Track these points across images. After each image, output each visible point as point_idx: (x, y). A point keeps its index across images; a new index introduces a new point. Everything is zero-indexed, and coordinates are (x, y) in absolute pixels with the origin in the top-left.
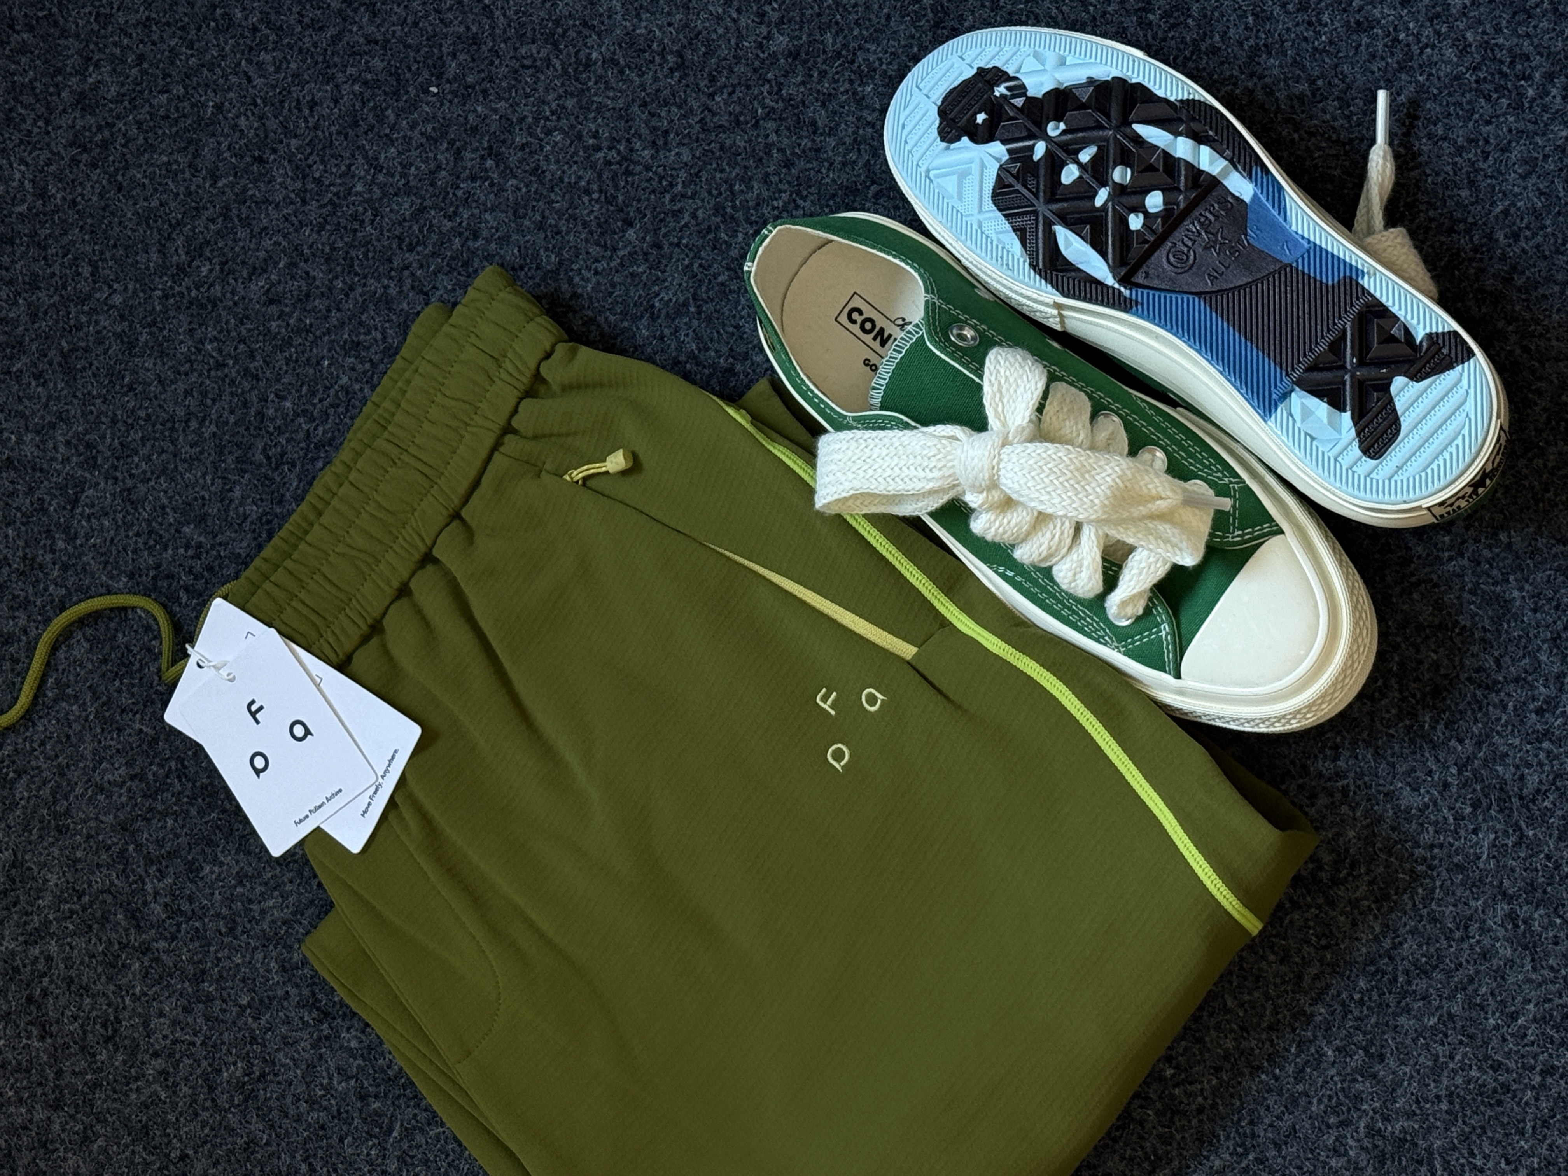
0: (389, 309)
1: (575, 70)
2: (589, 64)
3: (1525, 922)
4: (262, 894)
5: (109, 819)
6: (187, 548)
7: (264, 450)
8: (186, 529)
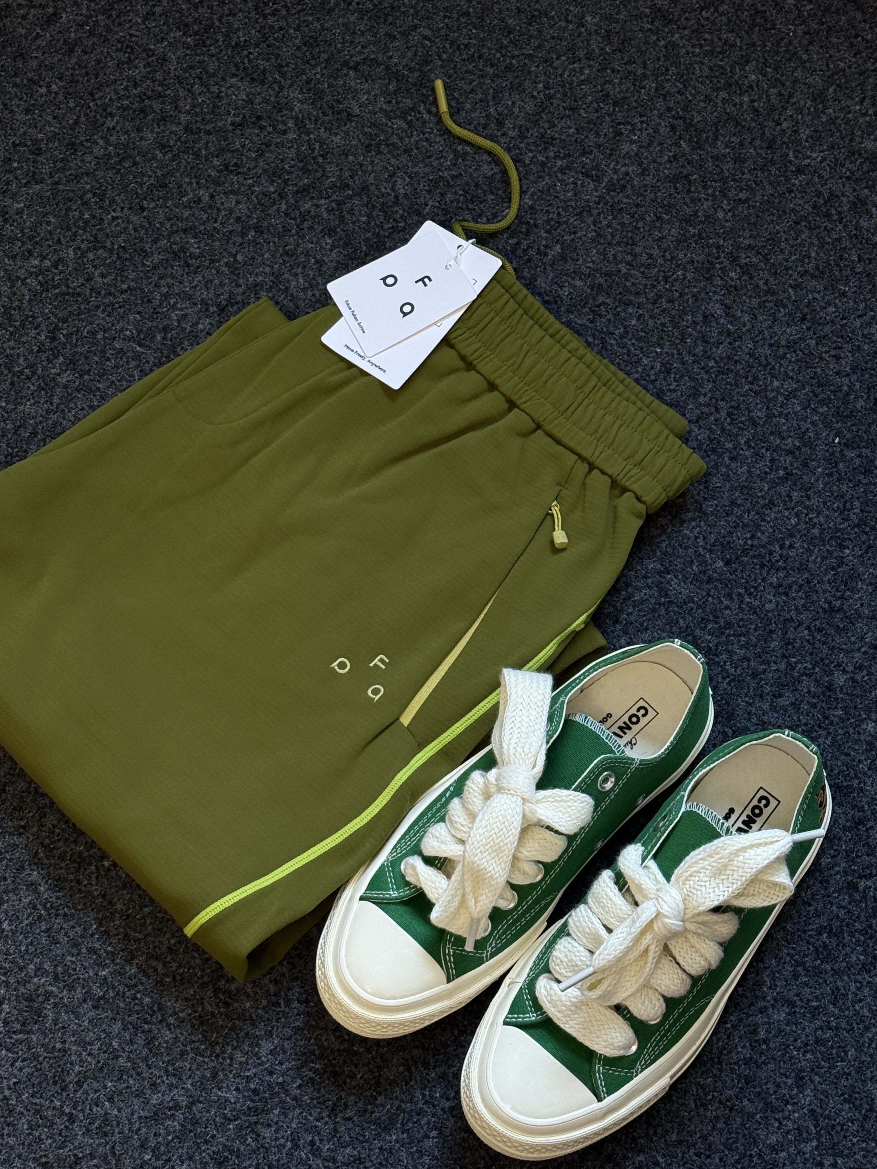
0: (689, 396)
1: (838, 537)
2: (842, 547)
3: (172, 1115)
4: (308, 275)
5: (371, 179)
6: (546, 246)
7: (604, 303)
8: (558, 248)
